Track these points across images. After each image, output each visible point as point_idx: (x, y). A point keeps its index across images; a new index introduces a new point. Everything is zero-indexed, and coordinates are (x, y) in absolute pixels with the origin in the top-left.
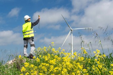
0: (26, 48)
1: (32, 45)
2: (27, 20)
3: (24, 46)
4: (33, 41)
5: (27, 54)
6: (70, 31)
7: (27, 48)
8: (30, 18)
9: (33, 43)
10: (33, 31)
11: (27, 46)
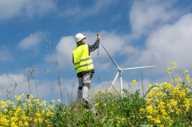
2: (81, 41)
6: (118, 73)
8: (85, 38)
10: (91, 61)
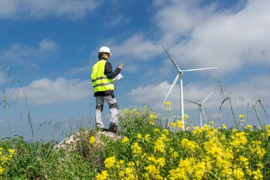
0: (99, 111)
1: (111, 106)
3: (97, 107)
4: (113, 97)
5: (102, 123)
6: (179, 75)
7: (102, 111)
9: (114, 101)
11: (102, 106)
